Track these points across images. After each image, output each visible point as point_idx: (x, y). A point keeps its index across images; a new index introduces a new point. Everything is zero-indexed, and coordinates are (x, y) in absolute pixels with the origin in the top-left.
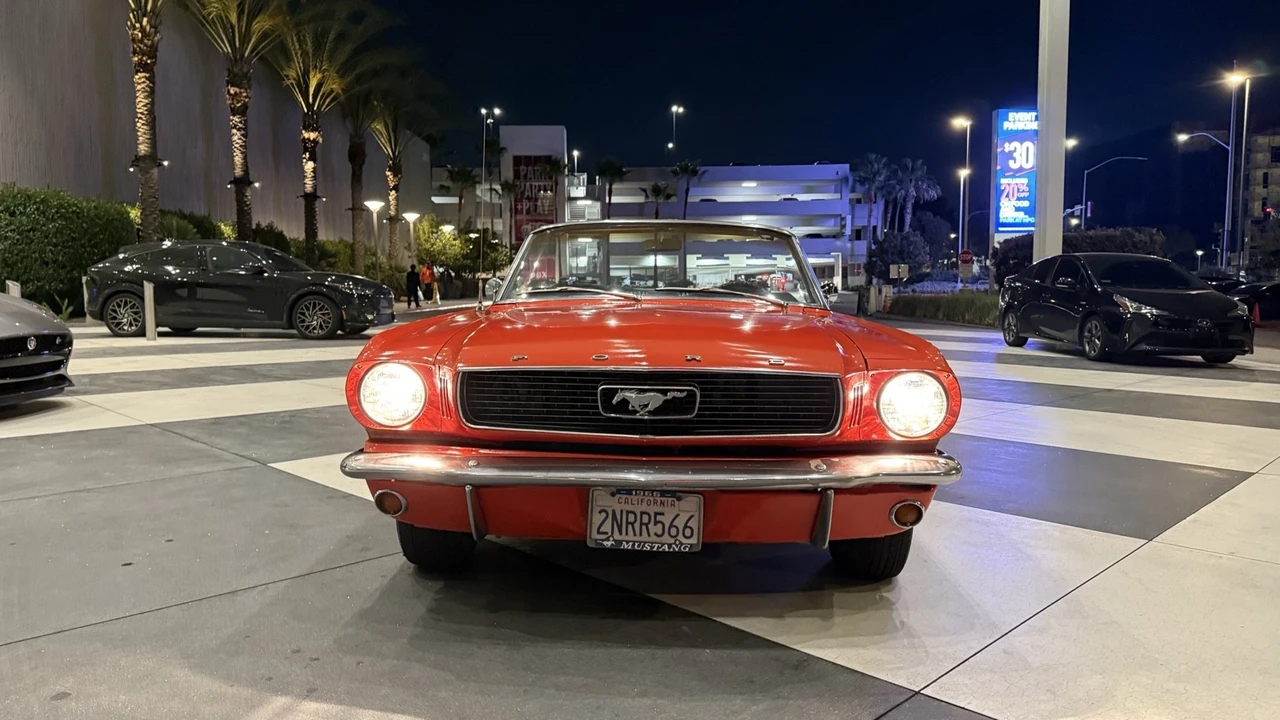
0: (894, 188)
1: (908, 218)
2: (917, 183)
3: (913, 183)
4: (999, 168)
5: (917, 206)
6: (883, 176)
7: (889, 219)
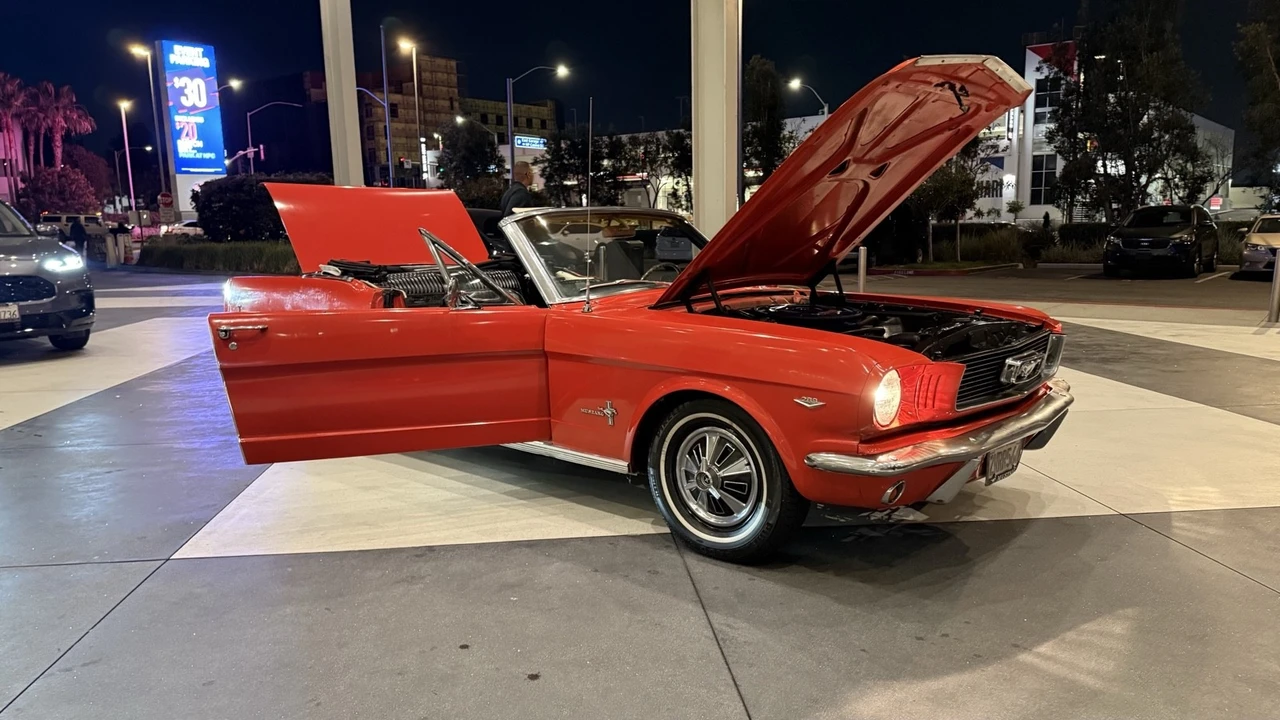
0: (35, 116)
1: (59, 153)
2: (65, 113)
3: (61, 112)
4: (171, 104)
5: (66, 139)
6: (20, 101)
7: (32, 153)
